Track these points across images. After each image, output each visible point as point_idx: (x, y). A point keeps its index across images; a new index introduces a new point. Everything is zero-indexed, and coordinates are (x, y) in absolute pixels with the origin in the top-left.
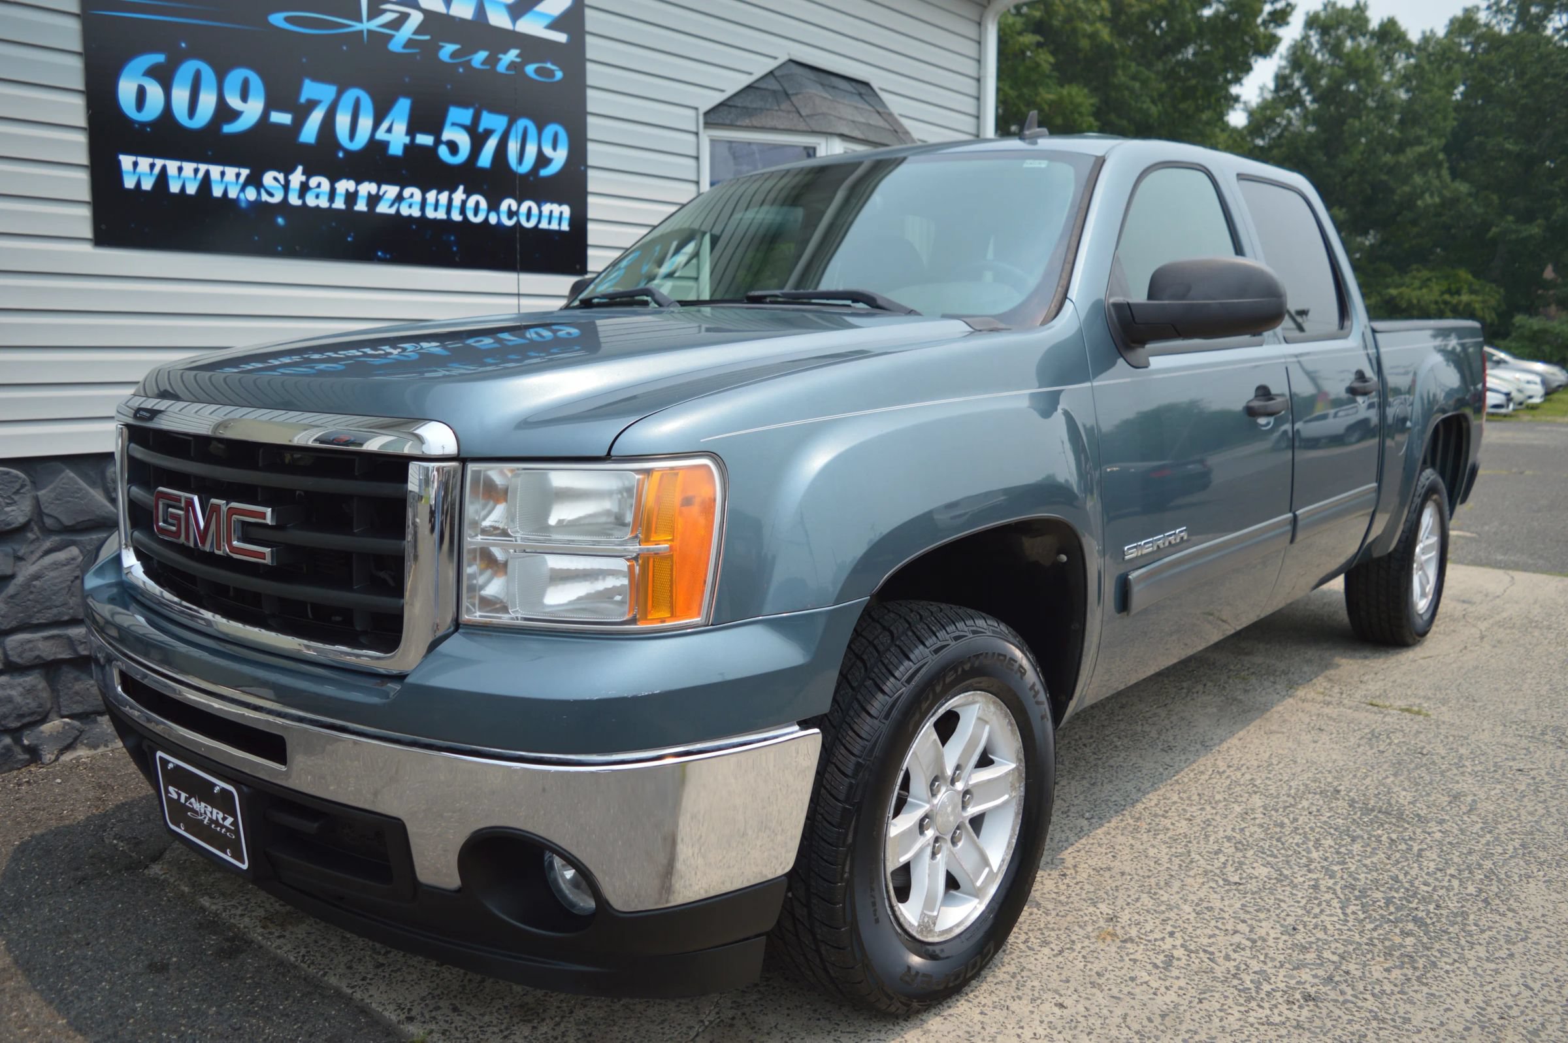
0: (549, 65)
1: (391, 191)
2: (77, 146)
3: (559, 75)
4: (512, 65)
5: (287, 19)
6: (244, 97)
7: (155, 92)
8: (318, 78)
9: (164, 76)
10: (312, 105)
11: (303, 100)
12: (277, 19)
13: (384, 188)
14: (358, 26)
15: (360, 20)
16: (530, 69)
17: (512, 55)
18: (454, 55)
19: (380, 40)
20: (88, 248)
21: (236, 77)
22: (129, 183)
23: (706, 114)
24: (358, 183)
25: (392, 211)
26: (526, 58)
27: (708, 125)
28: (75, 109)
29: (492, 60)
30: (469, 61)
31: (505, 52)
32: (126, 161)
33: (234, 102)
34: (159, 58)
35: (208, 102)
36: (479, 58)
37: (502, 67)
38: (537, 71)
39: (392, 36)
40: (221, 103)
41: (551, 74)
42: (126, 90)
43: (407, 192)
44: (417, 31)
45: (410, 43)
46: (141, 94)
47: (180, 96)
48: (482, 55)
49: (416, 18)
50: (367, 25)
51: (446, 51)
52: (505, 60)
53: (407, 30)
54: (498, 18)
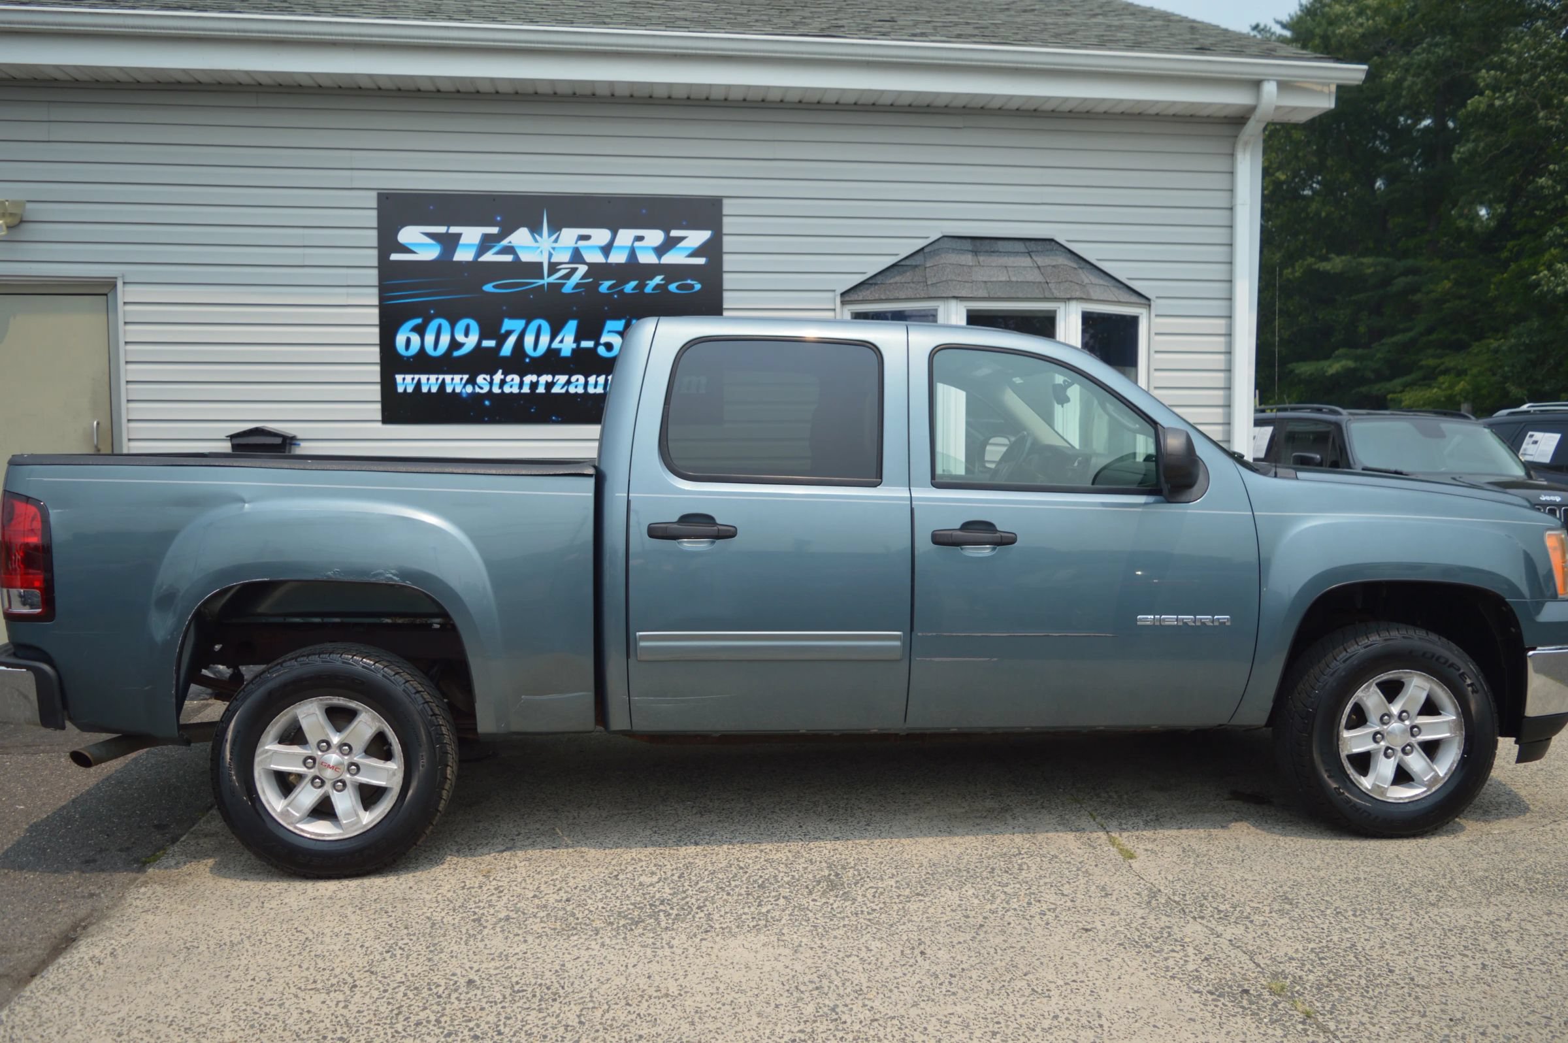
0: (689, 282)
1: (563, 379)
2: (374, 372)
3: (698, 287)
4: (657, 287)
5: (494, 287)
6: (467, 334)
7: (415, 339)
8: (513, 316)
9: (420, 330)
10: (509, 333)
11: (503, 331)
12: (488, 288)
13: (557, 377)
14: (541, 282)
15: (542, 278)
16: (673, 287)
17: (658, 280)
18: (610, 288)
19: (556, 287)
20: (380, 425)
21: (461, 325)
22: (400, 390)
23: (843, 294)
24: (539, 376)
25: (563, 391)
26: (669, 281)
27: (843, 303)
28: (375, 353)
29: (641, 286)
30: (623, 290)
31: (651, 279)
32: (399, 378)
33: (460, 338)
34: (418, 321)
35: (445, 340)
36: (629, 287)
37: (648, 289)
38: (678, 287)
39: (564, 284)
40: (453, 339)
41: (692, 287)
42: (400, 340)
43: (574, 378)
44: (583, 277)
45: (578, 286)
46: (408, 341)
47: (430, 339)
48: (633, 284)
49: (582, 269)
50: (547, 280)
51: (605, 286)
52: (652, 284)
53: (576, 278)
54: (647, 258)
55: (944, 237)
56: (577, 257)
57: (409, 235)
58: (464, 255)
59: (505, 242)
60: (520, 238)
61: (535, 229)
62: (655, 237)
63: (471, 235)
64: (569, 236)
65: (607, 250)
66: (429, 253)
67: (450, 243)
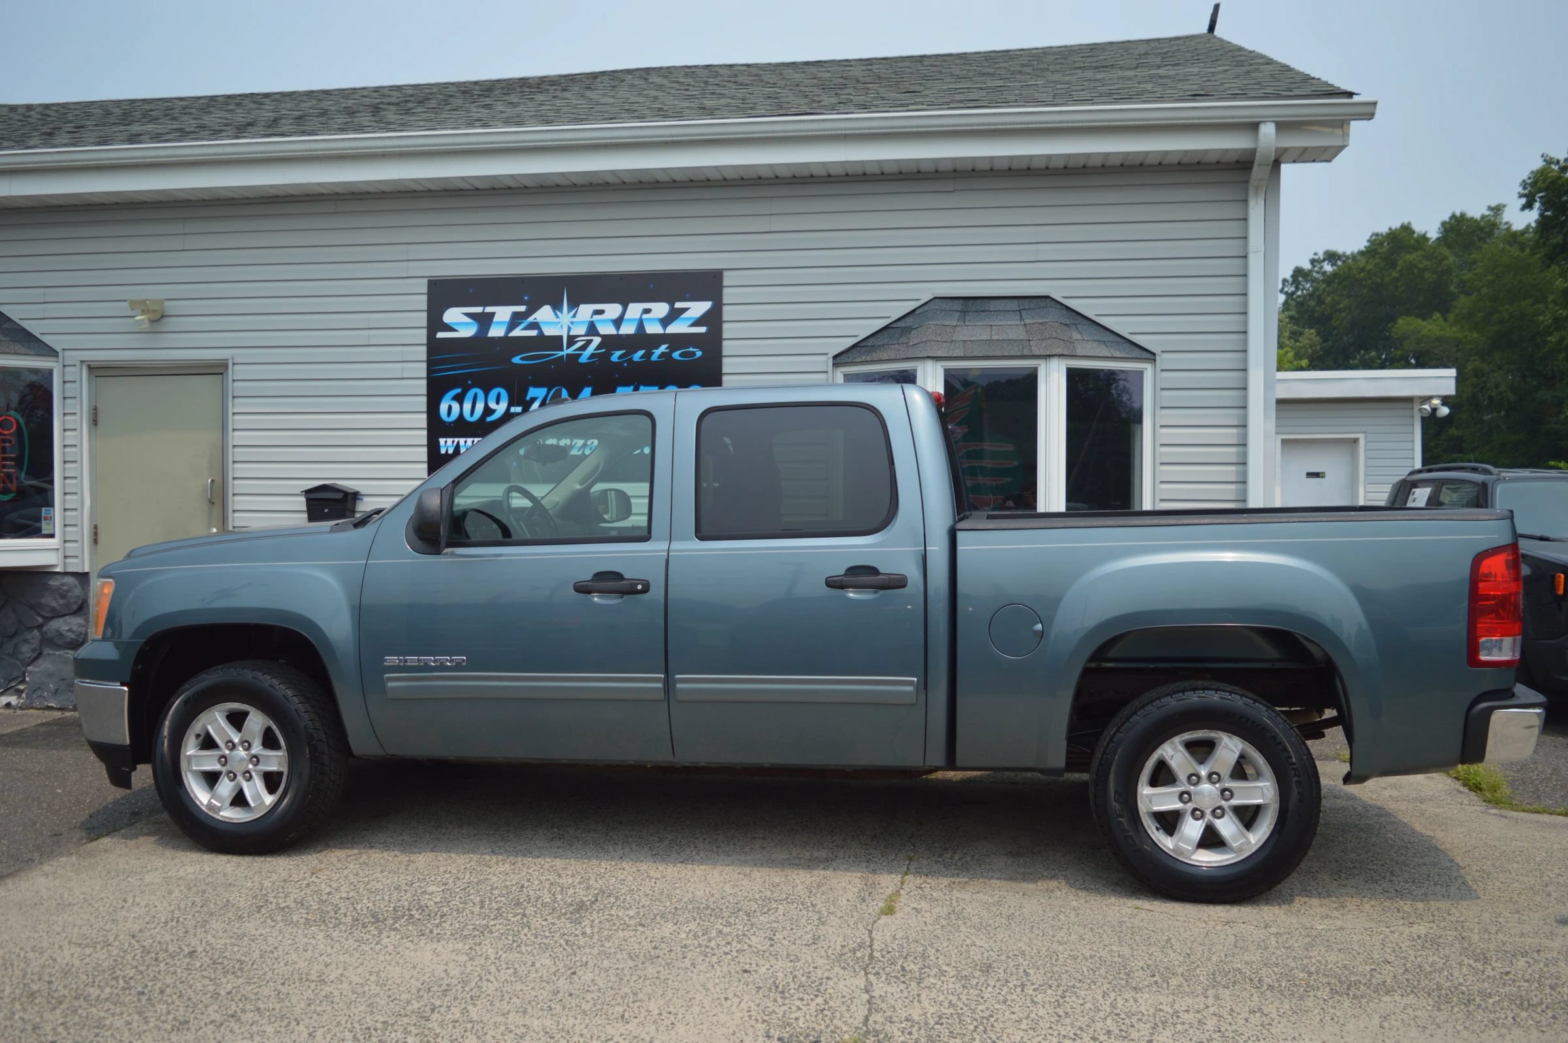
0: (691, 349)
1: (580, 442)
2: (422, 436)
3: (699, 354)
4: (662, 355)
5: (521, 359)
6: (498, 402)
7: (456, 407)
8: (538, 385)
9: (460, 399)
10: (533, 400)
11: (528, 398)
12: (516, 360)
13: (575, 441)
14: (561, 353)
15: (562, 350)
16: (676, 355)
17: (663, 348)
18: (620, 357)
19: (574, 358)
21: (494, 393)
22: (443, 451)
23: (835, 357)
24: (559, 440)
25: (580, 453)
26: (672, 349)
27: (835, 365)
28: (422, 420)
29: (648, 354)
30: (631, 358)
31: (657, 348)
32: (442, 441)
33: (492, 405)
34: (458, 391)
35: (480, 407)
36: (638, 356)
37: (654, 358)
38: (681, 355)
39: (581, 355)
40: (486, 407)
41: (694, 354)
42: (443, 408)
43: (589, 442)
44: (597, 348)
45: (592, 356)
46: (450, 408)
47: (467, 406)
48: (641, 353)
49: (597, 341)
50: (567, 351)
51: (616, 356)
52: (658, 352)
53: (591, 349)
54: (653, 328)
55: (935, 298)
56: (592, 330)
57: (453, 315)
58: (496, 332)
59: (531, 319)
60: (544, 314)
61: (557, 306)
62: (661, 309)
63: (503, 313)
64: (586, 311)
65: (618, 322)
66: (467, 330)
67: (485, 321)
